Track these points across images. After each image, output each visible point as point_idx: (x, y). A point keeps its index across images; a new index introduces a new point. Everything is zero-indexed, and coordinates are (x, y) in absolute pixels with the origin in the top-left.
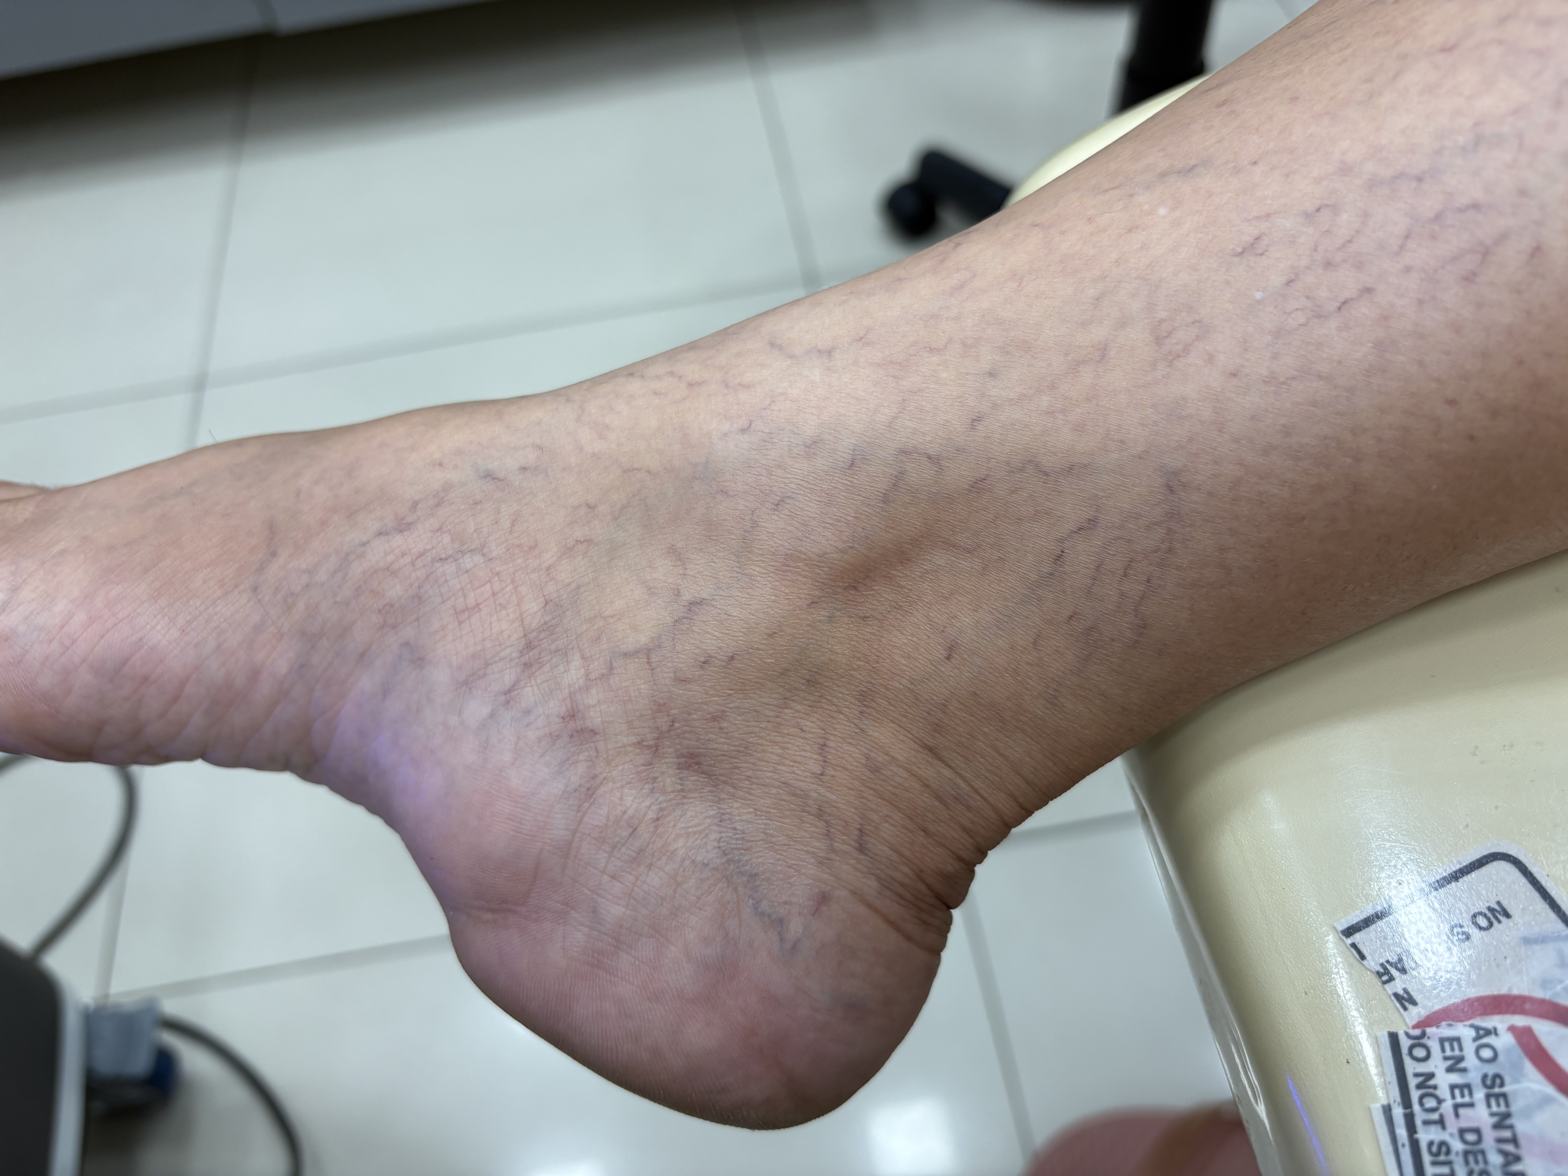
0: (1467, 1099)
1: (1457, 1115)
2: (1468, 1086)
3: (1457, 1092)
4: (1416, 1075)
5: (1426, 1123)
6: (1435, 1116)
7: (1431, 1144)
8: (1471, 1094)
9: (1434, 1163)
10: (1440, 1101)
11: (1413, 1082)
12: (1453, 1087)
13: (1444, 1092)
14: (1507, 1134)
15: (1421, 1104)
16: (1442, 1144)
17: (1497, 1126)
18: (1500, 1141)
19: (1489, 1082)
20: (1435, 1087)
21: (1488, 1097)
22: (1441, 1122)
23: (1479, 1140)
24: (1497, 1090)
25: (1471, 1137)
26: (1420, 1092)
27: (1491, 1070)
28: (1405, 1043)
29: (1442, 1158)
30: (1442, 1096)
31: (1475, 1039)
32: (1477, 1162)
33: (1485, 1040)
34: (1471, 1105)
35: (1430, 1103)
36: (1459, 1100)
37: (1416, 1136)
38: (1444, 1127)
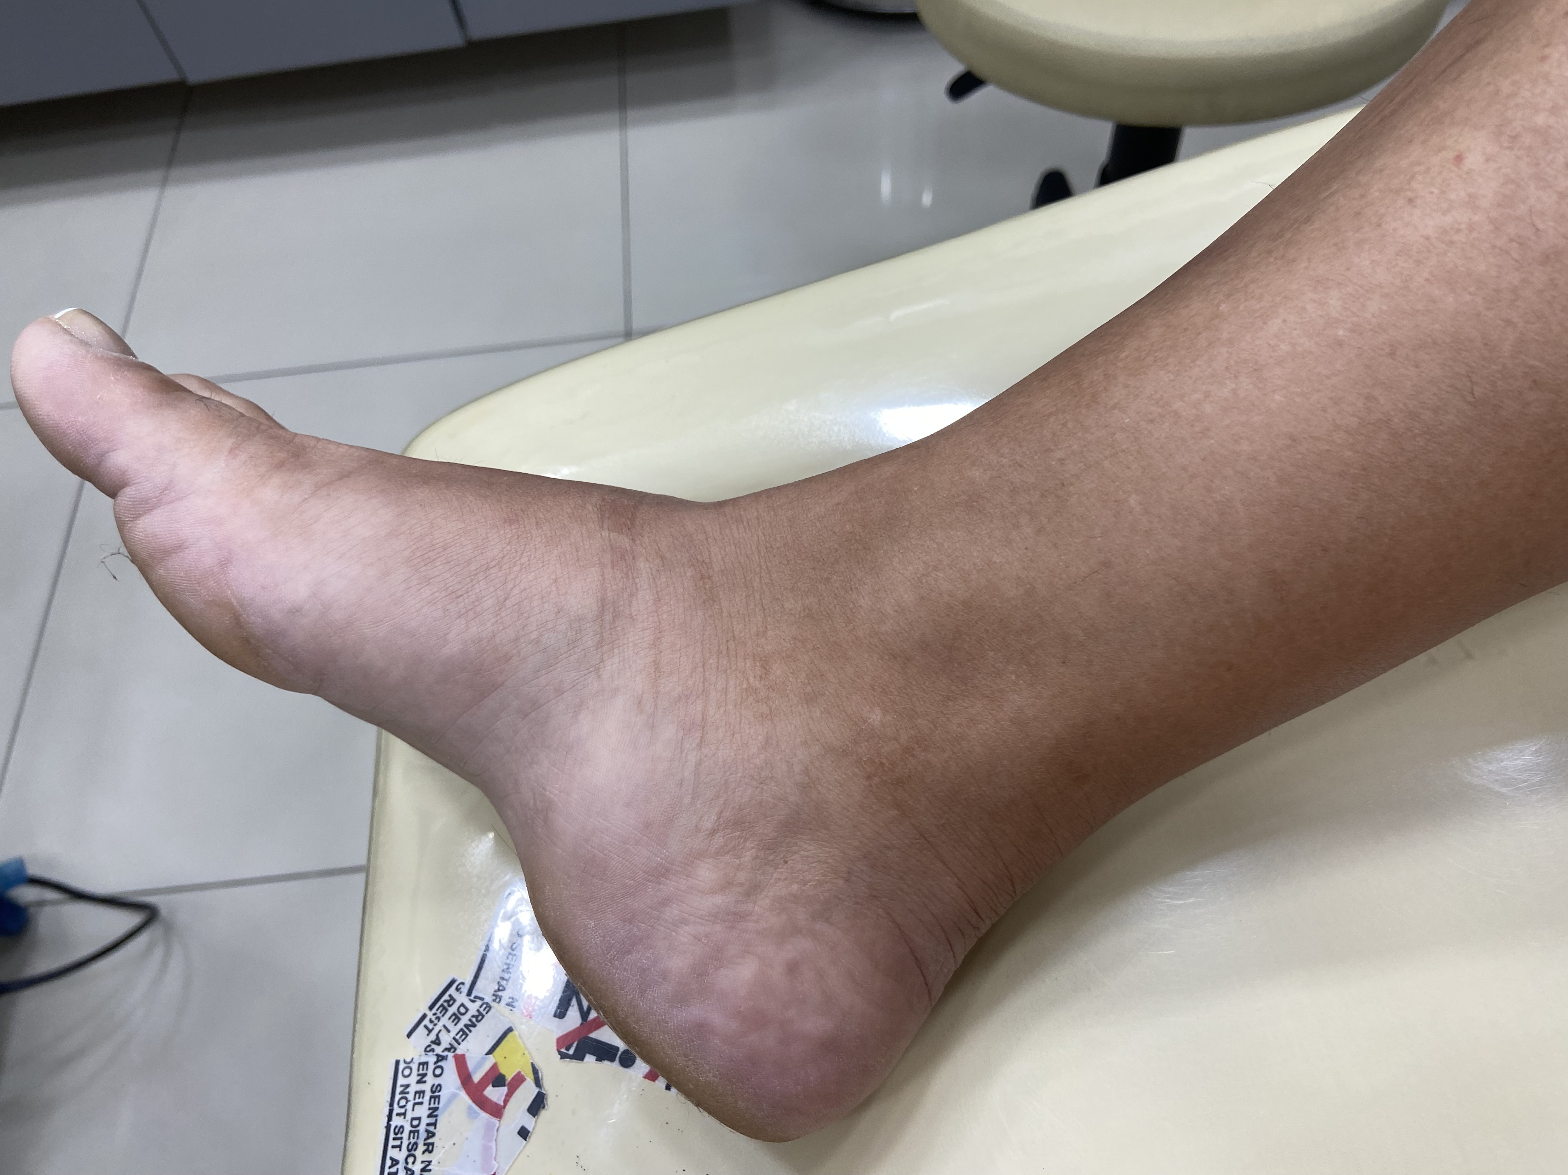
0: (421, 1100)
1: (413, 1110)
2: (423, 1092)
3: (417, 1095)
4: (401, 1086)
5: (398, 1114)
6: (402, 1110)
7: (396, 1127)
8: (423, 1098)
9: (394, 1139)
10: (407, 1101)
11: (399, 1089)
12: (416, 1093)
13: (410, 1096)
14: (432, 1120)
15: (398, 1104)
16: (402, 1127)
17: (429, 1116)
18: (428, 1125)
19: (434, 1089)
20: (408, 1093)
21: (431, 1097)
22: (404, 1114)
23: (418, 1125)
24: (437, 1094)
25: (415, 1123)
26: (401, 1096)
27: (437, 1081)
28: (402, 1066)
29: (399, 1136)
30: (409, 1099)
31: (435, 1063)
32: (414, 1138)
33: (439, 1064)
34: (421, 1103)
35: (403, 1102)
36: (417, 1100)
37: (390, 1123)
38: (405, 1118)
